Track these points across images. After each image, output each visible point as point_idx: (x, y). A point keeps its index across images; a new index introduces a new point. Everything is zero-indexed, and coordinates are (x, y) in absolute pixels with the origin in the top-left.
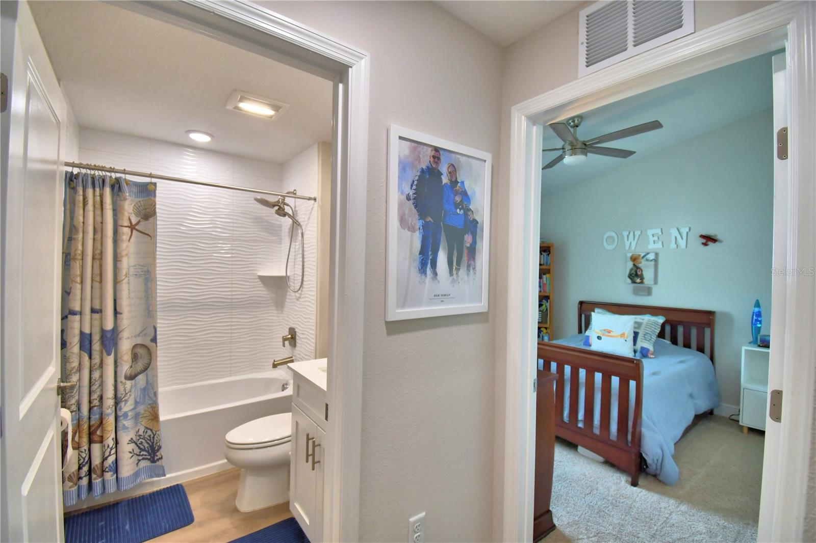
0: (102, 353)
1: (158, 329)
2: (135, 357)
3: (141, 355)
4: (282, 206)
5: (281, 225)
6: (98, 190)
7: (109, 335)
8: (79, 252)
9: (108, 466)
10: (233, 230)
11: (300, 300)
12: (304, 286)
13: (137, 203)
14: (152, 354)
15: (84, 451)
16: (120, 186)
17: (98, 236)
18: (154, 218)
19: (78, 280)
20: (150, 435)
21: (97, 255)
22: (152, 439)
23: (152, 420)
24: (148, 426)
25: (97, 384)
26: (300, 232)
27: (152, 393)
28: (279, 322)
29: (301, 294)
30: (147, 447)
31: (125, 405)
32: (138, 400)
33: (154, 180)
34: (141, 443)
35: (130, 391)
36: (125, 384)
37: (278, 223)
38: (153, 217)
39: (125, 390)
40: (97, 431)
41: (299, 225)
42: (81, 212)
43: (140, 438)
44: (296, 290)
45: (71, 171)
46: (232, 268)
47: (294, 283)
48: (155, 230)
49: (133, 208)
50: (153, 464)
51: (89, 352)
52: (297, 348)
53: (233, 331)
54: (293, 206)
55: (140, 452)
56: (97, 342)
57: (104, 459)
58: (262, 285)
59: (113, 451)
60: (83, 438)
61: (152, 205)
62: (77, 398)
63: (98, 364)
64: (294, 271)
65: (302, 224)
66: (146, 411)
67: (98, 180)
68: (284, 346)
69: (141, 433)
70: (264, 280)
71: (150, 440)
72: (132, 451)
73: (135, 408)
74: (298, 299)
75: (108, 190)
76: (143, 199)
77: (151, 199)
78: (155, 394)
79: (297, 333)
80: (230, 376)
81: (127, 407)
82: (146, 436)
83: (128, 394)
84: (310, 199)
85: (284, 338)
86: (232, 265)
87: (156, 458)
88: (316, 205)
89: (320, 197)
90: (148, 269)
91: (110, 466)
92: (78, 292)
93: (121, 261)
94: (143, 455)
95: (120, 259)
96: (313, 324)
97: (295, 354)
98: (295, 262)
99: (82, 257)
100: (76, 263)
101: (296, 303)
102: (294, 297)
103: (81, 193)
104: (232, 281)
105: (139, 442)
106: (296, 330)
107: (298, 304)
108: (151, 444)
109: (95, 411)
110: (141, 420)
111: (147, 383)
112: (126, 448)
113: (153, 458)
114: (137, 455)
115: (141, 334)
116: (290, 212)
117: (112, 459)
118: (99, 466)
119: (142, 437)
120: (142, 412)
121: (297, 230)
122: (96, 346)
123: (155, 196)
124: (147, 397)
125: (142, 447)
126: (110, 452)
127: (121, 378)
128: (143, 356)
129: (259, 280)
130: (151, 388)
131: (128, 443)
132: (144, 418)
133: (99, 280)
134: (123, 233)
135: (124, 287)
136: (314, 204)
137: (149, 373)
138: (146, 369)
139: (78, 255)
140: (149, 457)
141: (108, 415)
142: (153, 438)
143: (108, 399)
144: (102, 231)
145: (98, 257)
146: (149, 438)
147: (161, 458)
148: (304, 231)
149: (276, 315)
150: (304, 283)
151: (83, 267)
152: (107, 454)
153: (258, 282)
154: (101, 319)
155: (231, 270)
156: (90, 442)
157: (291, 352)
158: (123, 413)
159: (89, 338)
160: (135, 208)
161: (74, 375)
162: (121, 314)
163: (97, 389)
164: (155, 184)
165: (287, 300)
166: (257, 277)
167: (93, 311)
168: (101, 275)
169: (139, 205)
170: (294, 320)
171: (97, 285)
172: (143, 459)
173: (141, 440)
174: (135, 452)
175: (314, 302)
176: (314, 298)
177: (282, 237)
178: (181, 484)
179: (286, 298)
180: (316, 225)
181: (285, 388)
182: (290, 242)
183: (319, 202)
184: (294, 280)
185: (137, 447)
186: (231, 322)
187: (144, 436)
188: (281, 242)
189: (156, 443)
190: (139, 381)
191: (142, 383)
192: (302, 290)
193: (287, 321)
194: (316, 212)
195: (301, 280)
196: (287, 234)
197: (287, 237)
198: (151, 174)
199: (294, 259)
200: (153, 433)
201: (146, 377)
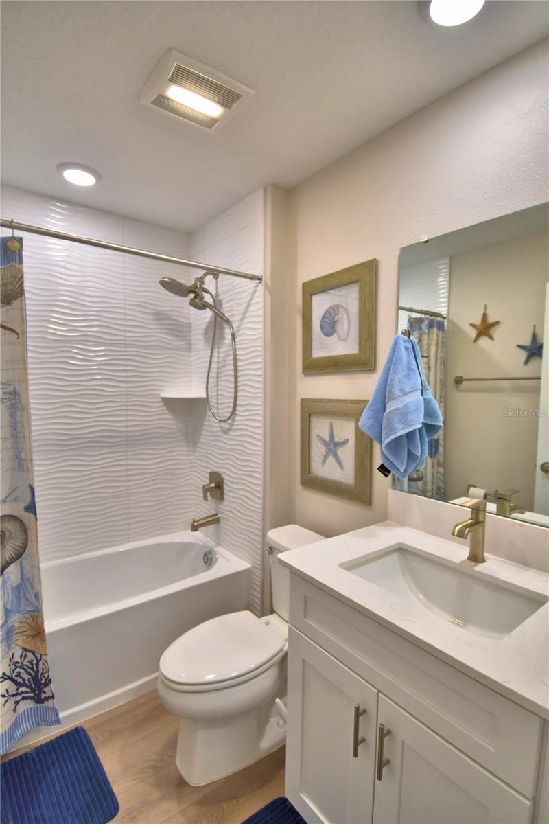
1: (36, 490)
3: (11, 534)
4: (200, 293)
5: (190, 324)
11: (231, 433)
12: (237, 413)
14: (29, 533)
18: (21, 301)
20: (32, 661)
22: (35, 666)
23: (34, 636)
24: (27, 647)
26: (228, 331)
27: (31, 592)
28: (191, 463)
29: (232, 425)
30: (28, 680)
32: (9, 607)
33: (18, 233)
34: (19, 674)
37: (186, 321)
38: (19, 299)
41: (228, 322)
43: (17, 667)
44: (223, 419)
46: (126, 387)
47: (218, 409)
48: (23, 321)
50: (39, 705)
52: (225, 503)
53: (130, 478)
54: (214, 293)
55: (18, 689)
58: (167, 411)
61: (16, 277)
64: (217, 391)
65: (230, 319)
66: (22, 623)
68: (206, 498)
69: (17, 658)
70: (170, 403)
71: (32, 669)
72: (6, 694)
73: (6, 622)
74: (226, 432)
77: (15, 267)
78: (37, 596)
79: (225, 481)
82: (26, 662)
84: (252, 278)
85: (206, 487)
86: (126, 382)
87: (43, 696)
88: (261, 287)
89: (268, 274)
90: (15, 388)
94: (22, 692)
96: (260, 470)
97: (220, 510)
98: (218, 377)
101: (222, 437)
102: (219, 429)
104: (127, 406)
105: (15, 674)
106: (224, 476)
107: (225, 438)
108: (33, 674)
110: (15, 638)
111: (22, 579)
113: (39, 695)
114: (13, 695)
115: (8, 500)
116: (212, 303)
119: (18, 665)
120: (17, 625)
121: (222, 328)
123: (21, 262)
124: (23, 600)
125: (20, 680)
128: (13, 535)
129: (162, 404)
130: (28, 586)
132: (20, 635)
136: (257, 286)
137: (24, 563)
138: (18, 556)
140: (32, 695)
142: (37, 664)
146: (30, 666)
147: (53, 697)
148: (235, 330)
149: (186, 453)
150: (238, 408)
153: (161, 406)
155: (124, 390)
157: (214, 507)
164: (20, 240)
165: (204, 433)
166: (160, 400)
170: (219, 461)
172: (23, 699)
173: (18, 670)
174: (10, 693)
175: (260, 437)
176: (260, 431)
177: (193, 342)
178: (82, 725)
179: (202, 429)
180: (261, 319)
181: (208, 559)
182: (210, 347)
183: (266, 283)
184: (217, 403)
185: (13, 683)
186: (128, 465)
187: (22, 663)
188: (191, 349)
189: (42, 673)
190: (9, 578)
191: (14, 580)
192: (234, 420)
193: (206, 462)
194: (261, 299)
195: (232, 405)
196: (202, 337)
197: (203, 341)
198: (12, 221)
199: (218, 373)
200: (36, 658)
201: (19, 569)
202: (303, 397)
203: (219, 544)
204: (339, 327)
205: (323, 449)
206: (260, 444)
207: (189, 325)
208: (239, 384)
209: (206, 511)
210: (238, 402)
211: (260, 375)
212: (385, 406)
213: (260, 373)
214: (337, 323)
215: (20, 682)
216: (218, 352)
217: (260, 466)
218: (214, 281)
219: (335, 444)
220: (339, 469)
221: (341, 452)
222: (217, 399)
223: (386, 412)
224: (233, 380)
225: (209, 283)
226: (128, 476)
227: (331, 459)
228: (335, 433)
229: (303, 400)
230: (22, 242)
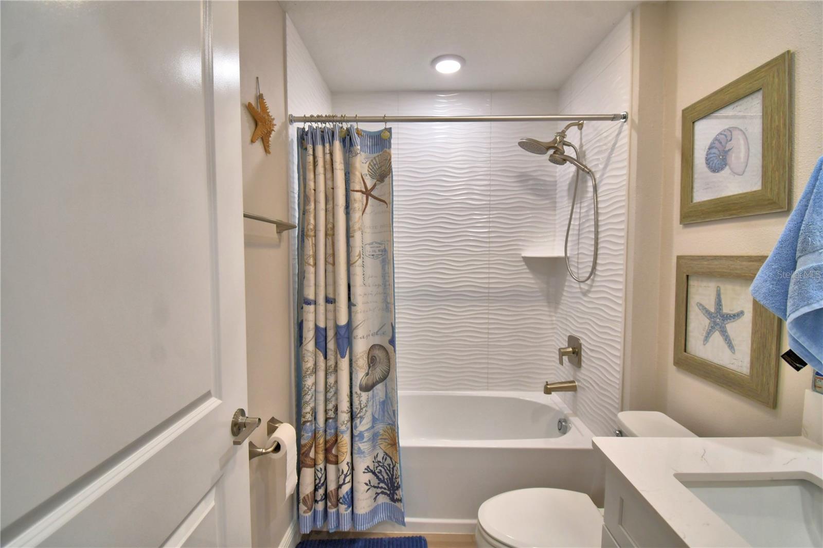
0: (336, 353)
2: (372, 361)
3: (380, 360)
4: (560, 147)
5: (556, 181)
6: (327, 145)
7: (343, 332)
8: (311, 227)
9: (342, 496)
10: (490, 195)
11: (590, 295)
12: (597, 273)
13: (372, 160)
14: (391, 360)
15: (319, 470)
16: (350, 138)
17: (330, 206)
18: (390, 178)
19: (311, 261)
20: (390, 465)
21: (329, 230)
22: (391, 470)
23: (392, 446)
24: (387, 452)
25: (332, 391)
26: (590, 184)
27: (392, 410)
28: (553, 324)
29: (591, 286)
30: (387, 479)
31: (360, 422)
32: (376, 416)
34: (380, 472)
35: (366, 406)
36: (360, 396)
37: (552, 179)
38: (388, 177)
39: (360, 404)
40: (332, 449)
41: (590, 172)
42: (312, 176)
43: (379, 465)
44: (582, 279)
45: (302, 127)
46: (489, 247)
47: (578, 268)
48: (391, 194)
49: (368, 167)
50: (392, 503)
51: (323, 350)
52: (583, 371)
53: (490, 331)
54: (577, 146)
55: (379, 483)
56: (332, 339)
57: (339, 487)
58: (528, 271)
59: (348, 479)
60: (319, 454)
61: (386, 160)
62: (312, 405)
63: (333, 366)
64: (578, 249)
65: (593, 170)
66: (384, 432)
67: (328, 132)
68: (561, 363)
69: (380, 458)
70: (531, 262)
71: (390, 471)
72: (368, 483)
73: (373, 427)
74: (585, 293)
75: (337, 144)
76: (378, 154)
77: (386, 152)
78: (395, 413)
79: (582, 346)
80: (488, 390)
81: (363, 426)
82: (385, 464)
83: (364, 409)
84: (614, 118)
85: (562, 350)
86: (489, 242)
87: (395, 497)
88: (626, 127)
89: (636, 109)
90: (385, 247)
91: (344, 497)
92: (312, 277)
93: (353, 237)
94: (382, 488)
95: (352, 235)
96: (620, 341)
97: (578, 378)
98: (579, 235)
99: (315, 232)
100: (309, 240)
101: (581, 299)
102: (579, 290)
103: (311, 152)
104: (489, 264)
105: (378, 470)
106: (582, 341)
107: (585, 301)
108: (390, 476)
109: (330, 424)
110: (379, 442)
111: (386, 397)
112: (363, 478)
113: (393, 496)
114: (375, 487)
115: (379, 333)
116: (574, 155)
117: (346, 488)
118: (333, 492)
119: (381, 464)
120: (381, 432)
121: (586, 182)
122: (331, 345)
123: (390, 147)
124: (386, 413)
125: (381, 477)
126: (344, 480)
127: (356, 389)
128: (382, 361)
129: (523, 263)
130: (390, 404)
131: (364, 472)
132: (383, 440)
133: (332, 262)
134: (355, 200)
135: (358, 270)
136: (622, 126)
137: (388, 384)
138: (384, 378)
139: (310, 231)
140: (388, 492)
141: (343, 432)
142: (393, 469)
143: (342, 412)
144: (333, 198)
145: (330, 232)
146: (388, 468)
147: (401, 501)
148: (597, 182)
149: (547, 313)
150: (598, 268)
151: (315, 245)
152: (341, 482)
153: (522, 266)
154: (335, 311)
155: (488, 249)
156: (327, 460)
157: (572, 373)
158: (358, 432)
159: (323, 333)
160: (370, 167)
161: (309, 378)
162: (355, 305)
163: (332, 397)
165: (565, 294)
166: (522, 259)
167: (328, 300)
168: (334, 255)
169: (375, 163)
170: (578, 325)
171: (330, 267)
172: (382, 493)
173: (380, 468)
174: (372, 484)
175: (620, 302)
176: (620, 294)
177: (557, 200)
178: (425, 536)
179: (563, 290)
180: (626, 163)
181: (563, 427)
182: (571, 204)
183: (633, 121)
184: (578, 262)
185: (376, 477)
186: (488, 318)
187: (383, 464)
188: (555, 207)
189: (396, 478)
190: (378, 393)
191: (381, 396)
192: (593, 281)
193: (566, 325)
194: (626, 140)
195: (591, 264)
196: (565, 193)
197: (566, 198)
198: (385, 116)
199: (579, 230)
200: (393, 464)
201: (385, 389)
202: (680, 254)
203: (575, 414)
204: (732, 158)
205: (706, 322)
206: (621, 309)
207: (555, 184)
208: (599, 241)
209: (564, 376)
210: (599, 261)
211: (623, 229)
212: (796, 262)
213: (623, 226)
214: (730, 153)
215: (381, 479)
216: (580, 207)
217: (619, 335)
218: (579, 131)
219: (723, 316)
220: (728, 351)
221: (731, 327)
222: (578, 258)
223: (797, 271)
224: (593, 236)
225: (573, 135)
226: (488, 329)
227: (717, 336)
228: (723, 302)
229: (679, 258)
230: (391, 131)
